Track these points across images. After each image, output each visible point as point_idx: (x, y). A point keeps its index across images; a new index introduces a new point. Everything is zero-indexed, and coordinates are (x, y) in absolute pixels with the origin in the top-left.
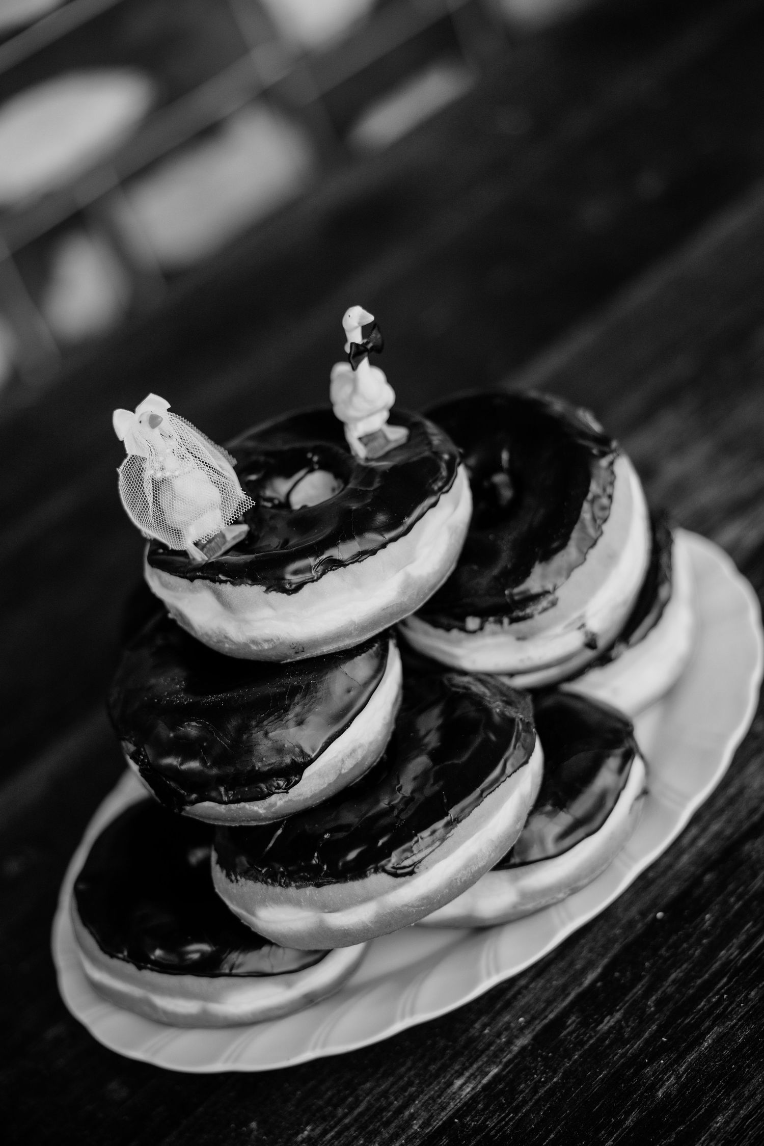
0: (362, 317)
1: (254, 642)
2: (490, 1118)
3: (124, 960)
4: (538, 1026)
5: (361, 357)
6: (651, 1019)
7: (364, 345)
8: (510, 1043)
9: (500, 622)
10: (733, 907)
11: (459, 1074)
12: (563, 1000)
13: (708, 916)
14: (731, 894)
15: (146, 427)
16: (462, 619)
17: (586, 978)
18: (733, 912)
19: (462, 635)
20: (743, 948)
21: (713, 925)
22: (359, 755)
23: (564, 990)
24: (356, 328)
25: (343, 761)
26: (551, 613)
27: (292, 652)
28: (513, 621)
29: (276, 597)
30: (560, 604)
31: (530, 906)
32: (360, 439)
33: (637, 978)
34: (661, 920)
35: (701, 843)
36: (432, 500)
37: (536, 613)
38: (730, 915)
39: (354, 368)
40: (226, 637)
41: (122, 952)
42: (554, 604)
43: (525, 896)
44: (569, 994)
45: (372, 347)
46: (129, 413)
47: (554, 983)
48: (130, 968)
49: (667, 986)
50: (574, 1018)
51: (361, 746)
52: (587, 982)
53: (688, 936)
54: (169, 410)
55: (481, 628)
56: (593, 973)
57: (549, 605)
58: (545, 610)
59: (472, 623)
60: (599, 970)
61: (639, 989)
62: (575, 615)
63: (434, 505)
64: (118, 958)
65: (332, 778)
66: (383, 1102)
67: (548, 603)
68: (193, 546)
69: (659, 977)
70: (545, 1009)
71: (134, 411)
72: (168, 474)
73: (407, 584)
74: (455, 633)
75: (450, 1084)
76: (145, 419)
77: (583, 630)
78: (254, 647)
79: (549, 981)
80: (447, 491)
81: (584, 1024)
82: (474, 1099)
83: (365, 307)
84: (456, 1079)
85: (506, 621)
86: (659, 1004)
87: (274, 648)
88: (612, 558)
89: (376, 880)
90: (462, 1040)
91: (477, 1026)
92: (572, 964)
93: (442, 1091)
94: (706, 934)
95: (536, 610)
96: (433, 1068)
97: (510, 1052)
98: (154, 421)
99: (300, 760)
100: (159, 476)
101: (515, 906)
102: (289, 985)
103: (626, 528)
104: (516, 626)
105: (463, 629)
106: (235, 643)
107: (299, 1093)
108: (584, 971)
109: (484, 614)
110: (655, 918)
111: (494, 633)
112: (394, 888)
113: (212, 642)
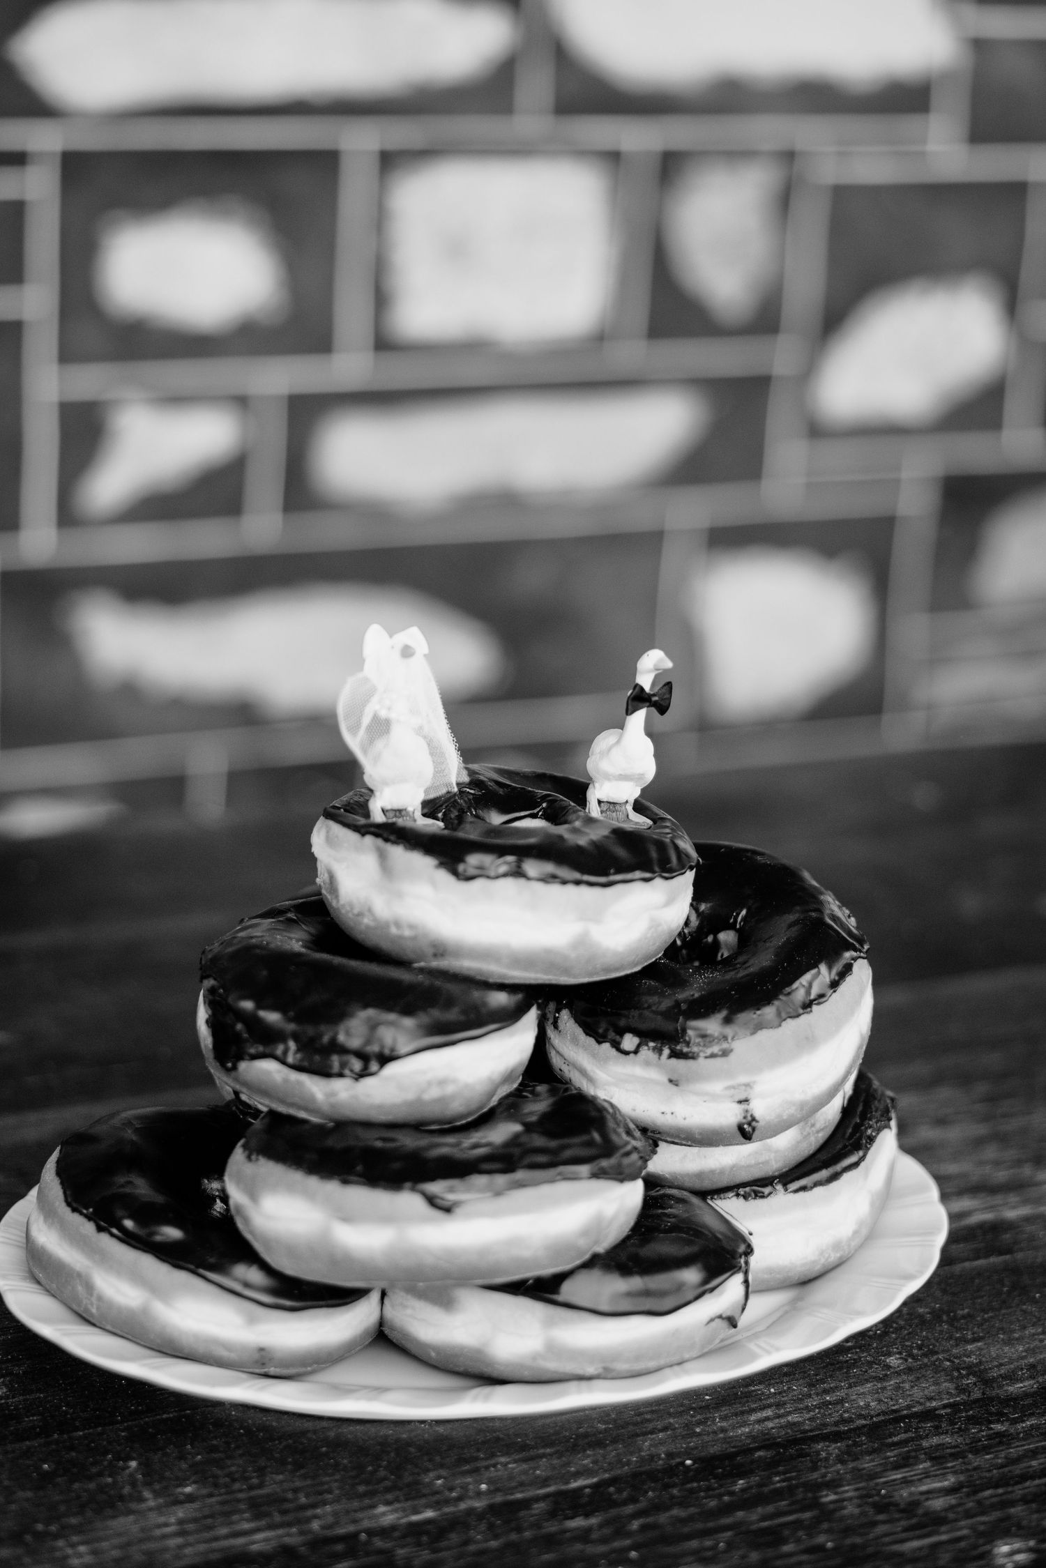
0: (661, 660)
1: (398, 924)
2: (403, 1547)
3: (86, 1216)
4: (499, 1499)
5: (640, 705)
6: (629, 1534)
7: (650, 696)
8: (460, 1499)
9: (660, 1052)
10: (773, 1484)
11: (388, 1503)
12: (541, 1488)
13: (741, 1482)
14: (778, 1474)
15: (396, 654)
16: (621, 1033)
17: (575, 1481)
18: (772, 1487)
19: (614, 1052)
20: (764, 1518)
21: (743, 1490)
22: (450, 1089)
23: (545, 1482)
24: (650, 671)
25: (429, 1084)
26: (718, 1062)
27: (430, 951)
28: (675, 1055)
29: (443, 876)
30: (732, 1056)
31: (554, 1366)
32: (600, 802)
33: (633, 1500)
34: (688, 1467)
35: (770, 1424)
36: (648, 875)
37: (702, 1055)
38: (766, 1490)
39: (629, 712)
40: (370, 910)
41: (87, 1209)
42: (725, 1053)
43: (553, 1349)
44: (548, 1486)
45: (656, 702)
46: (385, 634)
47: (538, 1472)
48: (89, 1228)
49: (663, 1518)
50: (543, 1505)
51: (454, 1081)
52: (574, 1485)
53: (709, 1489)
54: (425, 655)
55: (636, 1052)
56: (585, 1480)
57: (720, 1053)
58: (713, 1056)
59: (629, 1041)
60: (595, 1480)
61: (630, 1509)
62: (743, 1079)
63: (646, 880)
64: (81, 1213)
65: (410, 1096)
66: (290, 1495)
67: (720, 1050)
68: (381, 810)
69: (657, 1507)
70: (516, 1487)
71: (391, 636)
72: (393, 716)
73: (581, 941)
74: (606, 1046)
75: (374, 1506)
76: (399, 647)
77: (744, 1106)
78: (394, 930)
79: (535, 1469)
80: (667, 879)
81: (552, 1514)
82: (393, 1528)
83: (667, 654)
84: (384, 1505)
85: (666, 1052)
86: (644, 1528)
87: (414, 938)
88: (809, 1042)
89: (408, 1201)
90: (408, 1478)
91: (431, 1475)
92: (568, 1464)
93: (362, 1509)
94: (731, 1493)
95: (704, 1052)
96: (361, 1489)
97: (456, 1506)
98: (407, 652)
99: (387, 1052)
100: (383, 714)
101: (535, 1357)
102: (252, 1320)
103: (838, 1024)
104: (674, 1061)
105: (616, 1046)
106: (375, 919)
107: (199, 1457)
108: (577, 1475)
109: (645, 1036)
110: (683, 1463)
111: (647, 1064)
112: (424, 1220)
113: (350, 915)
